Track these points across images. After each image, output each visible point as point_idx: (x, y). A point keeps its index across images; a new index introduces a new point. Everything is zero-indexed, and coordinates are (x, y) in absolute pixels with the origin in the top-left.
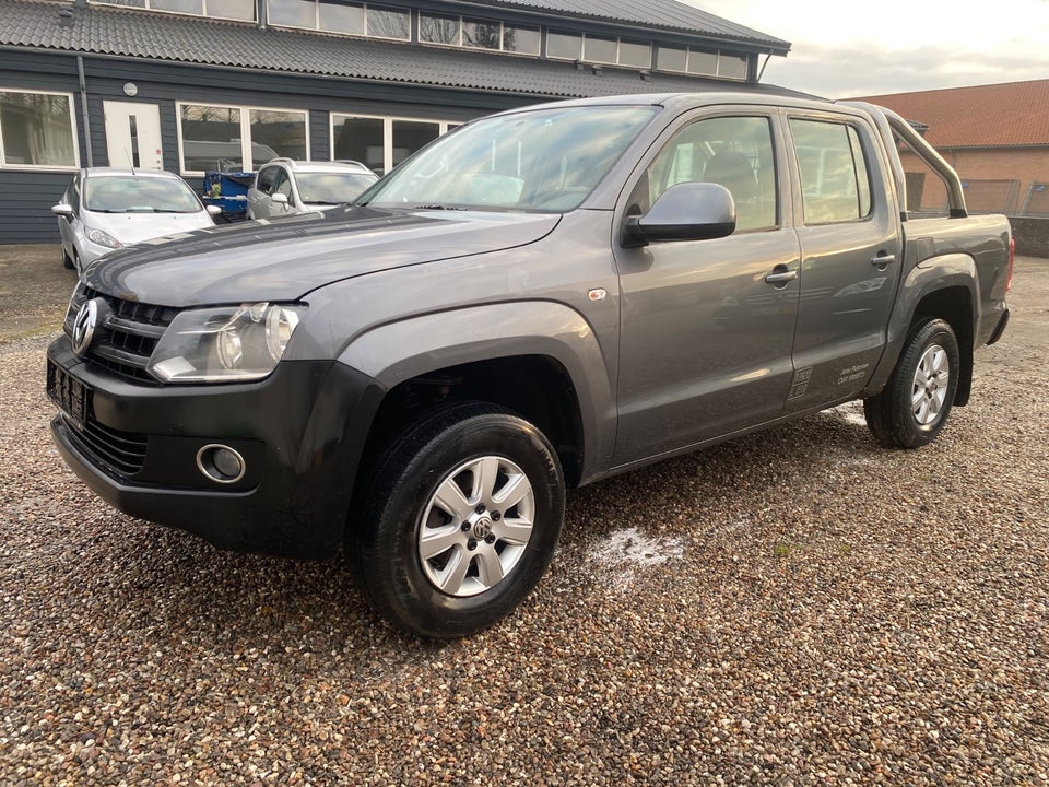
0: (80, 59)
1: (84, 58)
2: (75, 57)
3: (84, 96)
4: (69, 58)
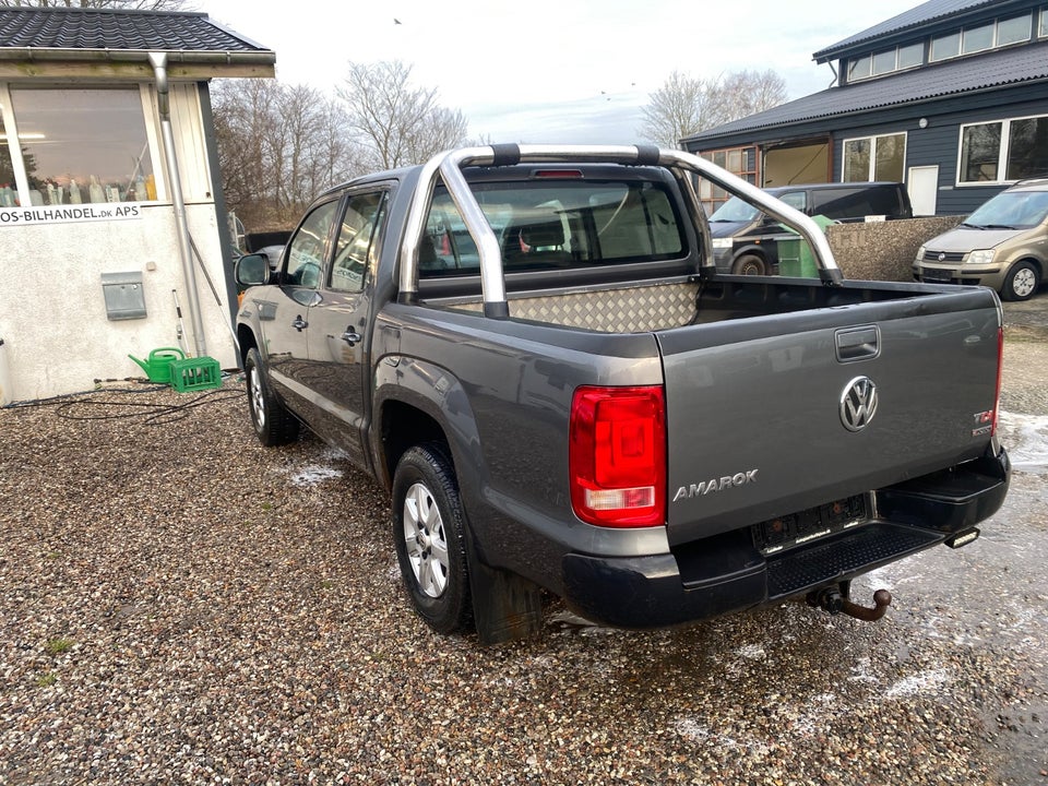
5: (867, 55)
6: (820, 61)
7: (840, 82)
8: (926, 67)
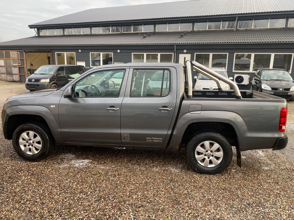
0: (175, 45)
1: (176, 45)
2: (174, 45)
3: (175, 54)
4: (172, 45)
5: (46, 29)
6: (31, 28)
7: (38, 35)
8: (64, 36)
